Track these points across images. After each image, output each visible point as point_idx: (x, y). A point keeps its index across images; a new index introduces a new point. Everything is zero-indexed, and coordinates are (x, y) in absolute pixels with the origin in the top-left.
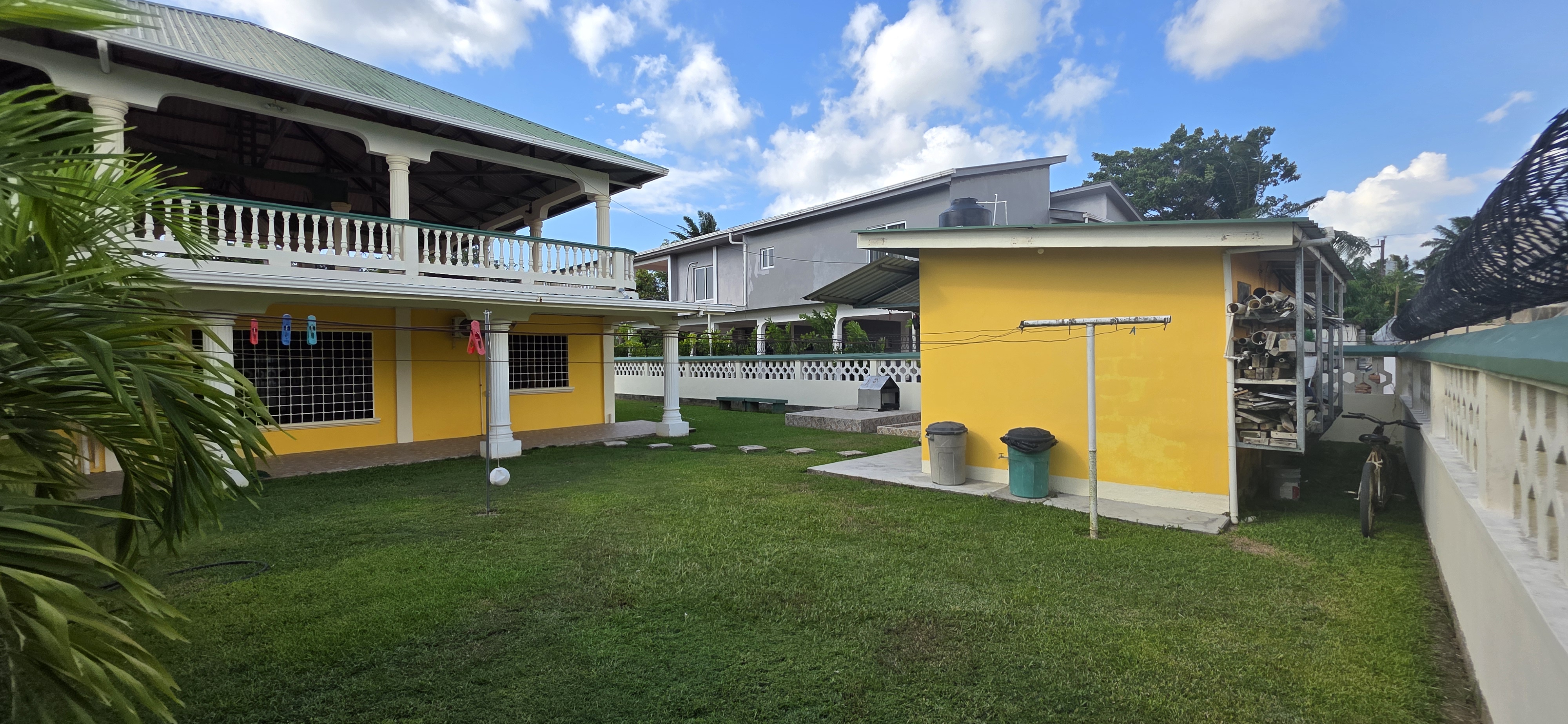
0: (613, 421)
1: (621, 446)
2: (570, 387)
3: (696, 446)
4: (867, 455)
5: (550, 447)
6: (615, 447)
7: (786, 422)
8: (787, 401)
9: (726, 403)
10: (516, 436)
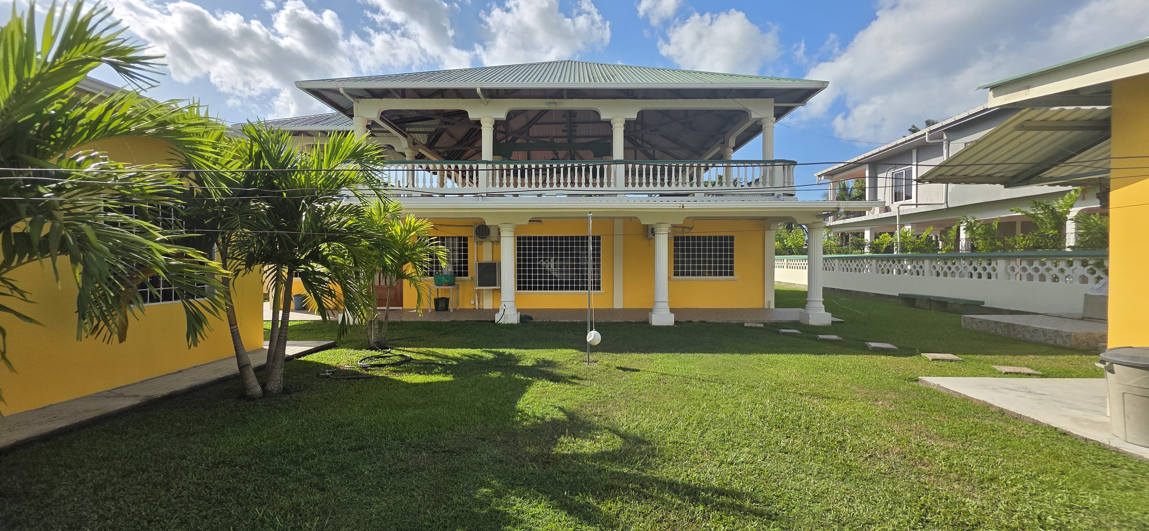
0: (772, 306)
1: (757, 328)
2: (736, 276)
3: (821, 336)
4: (1042, 376)
5: (701, 322)
6: (751, 328)
7: (963, 324)
8: (983, 303)
9: (909, 300)
10: (672, 310)
